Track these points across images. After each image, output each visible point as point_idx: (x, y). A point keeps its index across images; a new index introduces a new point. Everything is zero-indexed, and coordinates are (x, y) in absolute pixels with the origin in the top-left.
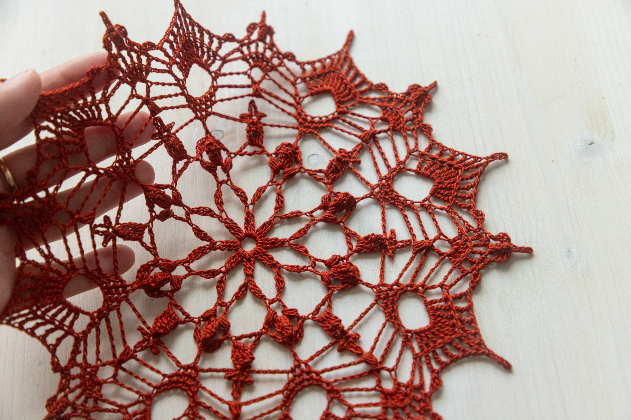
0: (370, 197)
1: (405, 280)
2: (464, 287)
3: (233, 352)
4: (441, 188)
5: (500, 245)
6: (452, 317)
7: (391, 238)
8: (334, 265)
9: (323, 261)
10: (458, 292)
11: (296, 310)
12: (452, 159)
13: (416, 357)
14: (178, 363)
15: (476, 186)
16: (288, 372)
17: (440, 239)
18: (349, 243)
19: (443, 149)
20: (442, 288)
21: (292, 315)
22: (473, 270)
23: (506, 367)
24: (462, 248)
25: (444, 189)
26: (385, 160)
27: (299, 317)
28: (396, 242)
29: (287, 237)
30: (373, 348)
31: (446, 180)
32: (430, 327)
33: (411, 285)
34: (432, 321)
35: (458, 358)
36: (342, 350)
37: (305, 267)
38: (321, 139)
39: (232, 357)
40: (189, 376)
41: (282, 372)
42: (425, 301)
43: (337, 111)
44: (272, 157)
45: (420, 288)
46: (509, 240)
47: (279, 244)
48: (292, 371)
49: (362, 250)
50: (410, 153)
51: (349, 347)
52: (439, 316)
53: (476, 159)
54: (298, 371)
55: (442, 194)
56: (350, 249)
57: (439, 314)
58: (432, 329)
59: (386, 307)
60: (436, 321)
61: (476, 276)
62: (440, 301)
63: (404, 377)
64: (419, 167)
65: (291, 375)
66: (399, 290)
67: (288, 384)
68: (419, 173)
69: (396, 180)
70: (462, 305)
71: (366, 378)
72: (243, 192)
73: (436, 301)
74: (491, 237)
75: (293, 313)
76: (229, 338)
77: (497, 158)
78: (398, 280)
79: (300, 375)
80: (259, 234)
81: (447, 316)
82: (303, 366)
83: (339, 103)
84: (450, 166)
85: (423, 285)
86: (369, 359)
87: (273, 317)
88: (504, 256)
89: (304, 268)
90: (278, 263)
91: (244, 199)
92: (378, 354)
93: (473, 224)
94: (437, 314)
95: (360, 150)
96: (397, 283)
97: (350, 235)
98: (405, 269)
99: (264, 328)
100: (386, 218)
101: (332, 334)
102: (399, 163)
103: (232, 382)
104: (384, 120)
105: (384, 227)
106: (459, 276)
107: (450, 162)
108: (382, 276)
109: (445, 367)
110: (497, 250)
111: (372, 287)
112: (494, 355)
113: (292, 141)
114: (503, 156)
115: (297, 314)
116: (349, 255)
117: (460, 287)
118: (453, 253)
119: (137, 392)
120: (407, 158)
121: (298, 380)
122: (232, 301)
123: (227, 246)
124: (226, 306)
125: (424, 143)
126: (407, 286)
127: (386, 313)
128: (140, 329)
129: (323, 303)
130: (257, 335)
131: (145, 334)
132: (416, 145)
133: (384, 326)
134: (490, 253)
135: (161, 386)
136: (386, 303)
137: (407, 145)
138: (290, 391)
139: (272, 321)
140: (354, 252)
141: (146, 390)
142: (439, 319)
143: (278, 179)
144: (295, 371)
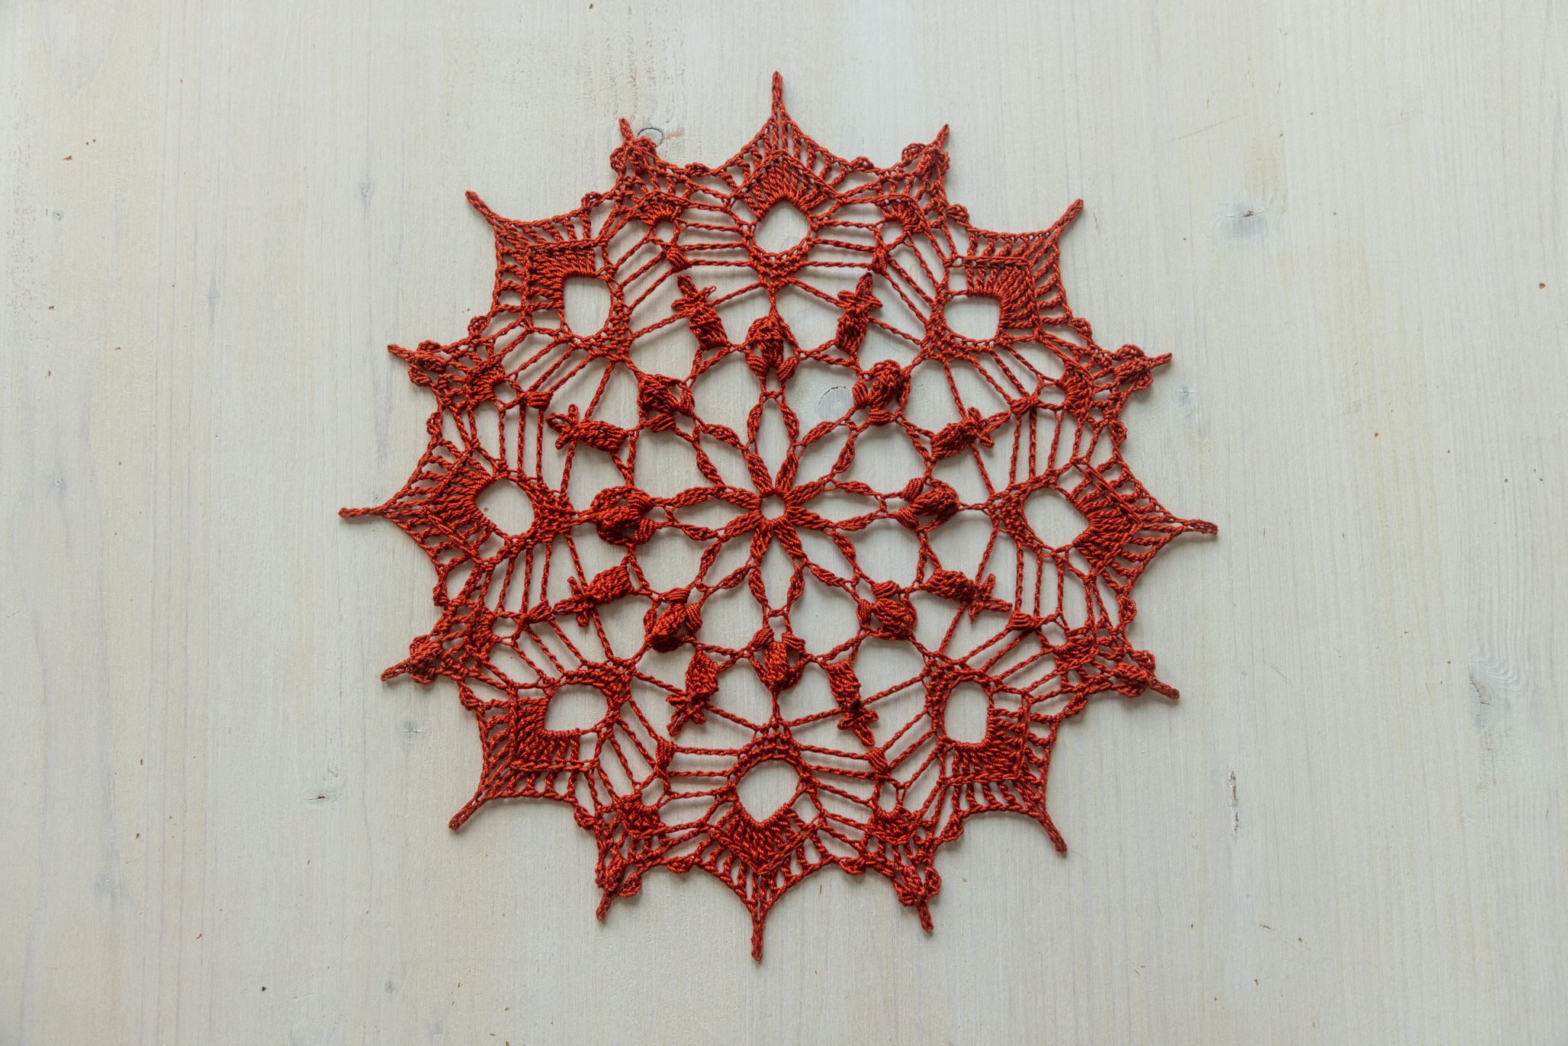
0: (982, 509)
1: (976, 663)
2: (1055, 709)
3: (693, 667)
4: (1093, 542)
5: (1135, 672)
6: (1017, 746)
7: (984, 590)
8: (885, 597)
9: (872, 583)
10: (1043, 714)
11: (803, 643)
12: (1132, 500)
13: (943, 783)
14: (608, 648)
15: (1146, 561)
16: (757, 729)
17: (1056, 622)
18: (921, 571)
19: (1128, 479)
20: (1023, 697)
21: (796, 648)
22: (1079, 690)
23: (1060, 846)
24: (1079, 650)
25: (1098, 544)
26: (1032, 457)
27: (803, 655)
28: (988, 599)
29: (835, 520)
30: (888, 746)
31: (1107, 530)
32: (980, 748)
33: (981, 675)
34: (988, 740)
35: (999, 808)
36: (844, 728)
37: (842, 579)
38: (950, 379)
39: (688, 673)
40: (619, 676)
41: (750, 726)
42: (991, 707)
43: (994, 340)
44: (863, 377)
45: (992, 683)
46: (1153, 668)
47: (819, 527)
48: (764, 730)
49: (935, 590)
50: (1075, 462)
51: (857, 729)
52: (1000, 737)
53: (1168, 516)
54: (771, 733)
55: (1091, 551)
56: (919, 580)
57: (1001, 735)
58: (981, 751)
59: (931, 692)
60: (993, 743)
61: (1078, 701)
62: (1012, 715)
63: (915, 804)
64: (1078, 491)
65: (759, 735)
66: (961, 674)
67: (751, 746)
68: (1072, 502)
69: (1035, 497)
70: (1041, 733)
71: (862, 781)
72: (796, 422)
73: (1006, 714)
74: (1130, 652)
75: (796, 645)
76: (694, 642)
77: (1198, 529)
78: (966, 659)
79: (771, 741)
80: (793, 499)
81: (1012, 742)
82: (781, 728)
83: (1005, 326)
84: (1124, 512)
85: (998, 682)
86: (876, 758)
87: (766, 640)
88: (1133, 689)
89: (840, 582)
90: (804, 556)
91: (793, 435)
92: (891, 755)
93: (1114, 620)
94: (998, 734)
95: (1002, 422)
96: (963, 664)
97: (927, 557)
98: (984, 647)
99: (747, 649)
100: (992, 552)
101: (839, 699)
102: (1051, 472)
103: (675, 709)
104: (1062, 387)
105: (982, 568)
106: (1055, 690)
107: (1127, 505)
108: (946, 643)
109: (975, 811)
110: (1128, 676)
111: (926, 654)
112: (1052, 826)
113: (905, 363)
114: (1211, 530)
115: (803, 649)
116: (913, 590)
117: (1052, 704)
118: (1064, 652)
119: (539, 672)
120: (1066, 468)
121: (768, 746)
122: (718, 588)
123: (739, 500)
124: (706, 592)
125: (1104, 454)
126: (975, 673)
127: (927, 702)
128: (572, 582)
129: (845, 648)
130: (735, 656)
131: (576, 592)
132: (1090, 453)
133: (918, 718)
134: (1117, 675)
135: (576, 674)
136: (934, 686)
137: (1077, 445)
138: (751, 757)
139: (762, 643)
140: (922, 588)
141: (551, 673)
142: (998, 742)
143: (858, 419)
144: (768, 732)
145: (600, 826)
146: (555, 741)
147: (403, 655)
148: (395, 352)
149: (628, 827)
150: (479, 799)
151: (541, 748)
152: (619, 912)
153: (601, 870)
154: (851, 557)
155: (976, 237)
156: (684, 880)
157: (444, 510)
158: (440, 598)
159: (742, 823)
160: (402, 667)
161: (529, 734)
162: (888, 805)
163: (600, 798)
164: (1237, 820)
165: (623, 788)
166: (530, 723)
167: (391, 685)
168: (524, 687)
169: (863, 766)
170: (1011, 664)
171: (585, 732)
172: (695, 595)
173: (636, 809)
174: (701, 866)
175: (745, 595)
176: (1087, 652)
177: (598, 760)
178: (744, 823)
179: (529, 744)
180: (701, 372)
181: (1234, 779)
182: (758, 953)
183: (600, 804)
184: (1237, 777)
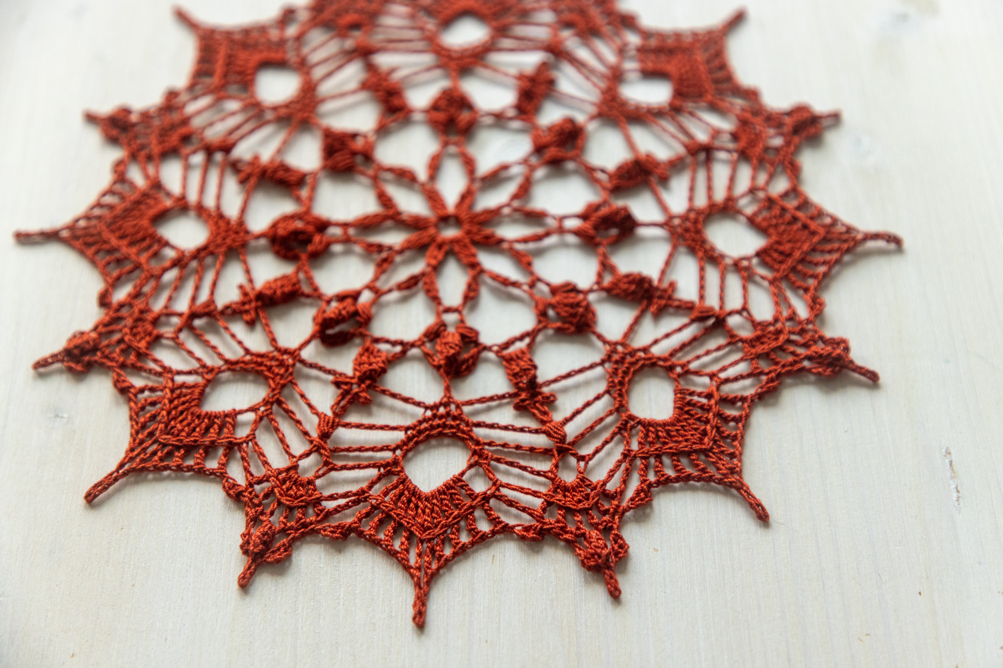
0: (661, 226)
1: (660, 350)
2: (747, 388)
3: (361, 355)
6: (707, 421)
7: (665, 291)
8: (563, 293)
9: (548, 284)
10: (733, 394)
11: (477, 333)
12: (812, 218)
13: (628, 454)
14: (273, 340)
15: (831, 265)
16: (427, 408)
17: (741, 314)
18: (600, 276)
19: (805, 204)
20: (711, 380)
21: (470, 338)
22: (770, 372)
23: (762, 516)
24: (769, 338)
25: (781, 253)
26: (710, 188)
27: (476, 343)
28: (670, 298)
29: (511, 238)
30: (567, 420)
31: (789, 241)
32: (668, 422)
33: (665, 360)
34: (675, 415)
35: (689, 478)
36: (521, 408)
37: (518, 282)
38: (626, 132)
39: (356, 360)
40: (281, 364)
41: (418, 404)
42: (677, 388)
43: (669, 103)
45: (678, 368)
46: (847, 349)
47: (493, 243)
48: (435, 407)
49: (615, 290)
50: (752, 191)
51: (533, 408)
52: (687, 412)
53: (849, 229)
54: (442, 410)
55: (775, 260)
56: (598, 283)
58: (669, 425)
59: (613, 374)
60: (681, 418)
61: (772, 382)
62: (700, 395)
63: (598, 474)
64: (755, 214)
65: (429, 413)
66: (644, 359)
67: (420, 422)
68: (753, 222)
69: (714, 220)
70: (732, 411)
71: (541, 455)
72: (474, 164)
73: (693, 394)
74: (822, 338)
75: (471, 333)
76: (363, 336)
77: (883, 239)
78: (649, 346)
79: (441, 417)
80: (471, 222)
81: (701, 417)
82: (453, 407)
83: (680, 94)
84: (805, 227)
85: (684, 366)
86: (556, 433)
87: (439, 331)
88: (827, 368)
89: (515, 284)
90: (480, 266)
91: (471, 174)
92: (571, 430)
94: (686, 409)
95: (676, 165)
96: (645, 350)
97: (606, 266)
98: (668, 336)
99: (420, 339)
100: (672, 262)
101: (515, 381)
102: (730, 199)
103: (340, 391)
104: (735, 136)
105: (663, 273)
106: (745, 373)
107: (809, 222)
108: (628, 334)
109: (665, 483)
110: (821, 356)
111: (605, 342)
112: (749, 494)
113: (580, 118)
114: (895, 240)
115: (477, 337)
116: (591, 291)
117: (743, 386)
118: (751, 340)
119: (199, 360)
120: (743, 196)
121: (437, 422)
122: (390, 291)
123: (416, 224)
124: (378, 293)
125: (781, 185)
126: (659, 359)
127: (609, 383)
128: (241, 287)
129: (521, 338)
130: (406, 346)
131: (245, 294)
132: (768, 184)
133: (598, 398)
134: (809, 358)
135: (237, 363)
136: (616, 369)
137: (754, 178)
138: (420, 432)
139: (434, 334)
140: (602, 289)
141: (211, 361)
142: (686, 416)
143: (534, 160)
144: (438, 410)
145: (250, 493)
146: (209, 418)
147: (58, 345)
148: (91, 118)
149: (281, 494)
150: (121, 471)
151: (193, 425)
152: (265, 583)
153: (246, 536)
154: (527, 266)
155: (646, 34)
156: (340, 551)
157: (120, 228)
158: (104, 300)
159: (406, 493)
160: (55, 358)
161: (182, 413)
162: (569, 478)
163: (253, 470)
164: (958, 491)
165: (277, 460)
166: (184, 403)
167: (42, 376)
168: (179, 373)
169: (541, 441)
171: (241, 412)
172: (366, 297)
173: (290, 478)
174: (361, 534)
176: (777, 339)
177: (254, 434)
178: (409, 492)
179: (181, 422)
180: (383, 130)
181: (950, 453)
182: (420, 620)
183: (252, 475)
184: (952, 451)
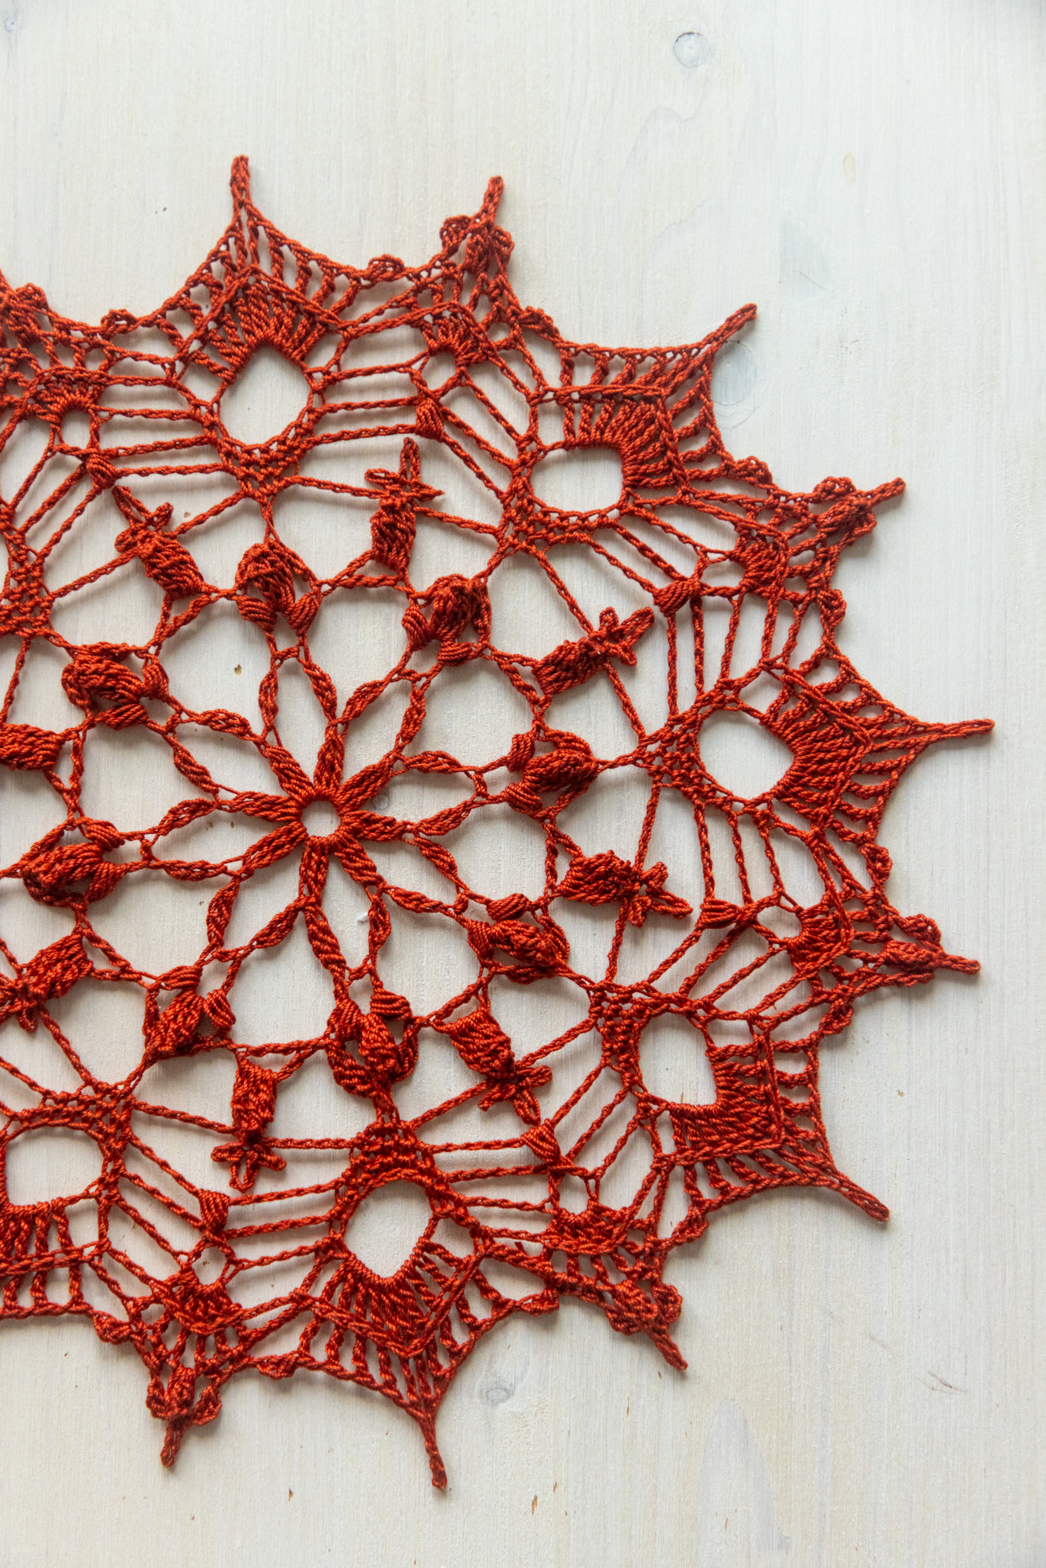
0: (634, 762)
1: (669, 984)
2: (802, 1029)
5: (912, 951)
8: (510, 917)
9: (487, 902)
11: (406, 1002)
13: (661, 1164)
15: (886, 795)
16: (351, 1147)
17: (778, 904)
18: (552, 869)
19: (846, 675)
20: (750, 1024)
21: (396, 1012)
22: (837, 997)
24: (824, 938)
27: (409, 1020)
29: (415, 819)
30: (557, 1120)
33: (680, 1001)
37: (439, 903)
38: (553, 576)
41: (336, 1145)
42: (711, 1047)
43: (617, 507)
44: (416, 602)
45: (699, 1010)
46: (936, 938)
47: (394, 835)
49: (577, 895)
50: (767, 665)
52: (738, 1091)
56: (551, 884)
59: (609, 1036)
60: (731, 1103)
62: (743, 1052)
63: (619, 1197)
64: (775, 709)
66: (648, 1004)
67: (352, 1171)
68: (769, 726)
69: (711, 727)
70: (792, 1068)
71: (528, 1179)
72: (330, 688)
73: (733, 1051)
74: (898, 922)
75: (396, 1008)
76: (230, 1046)
78: (650, 981)
80: (348, 801)
82: (396, 1132)
83: (633, 485)
85: (707, 1005)
86: (544, 1142)
88: (916, 975)
89: (439, 907)
90: (380, 880)
91: (329, 708)
94: (733, 1087)
95: (644, 631)
96: (647, 987)
98: (672, 961)
99: (326, 1035)
101: (480, 1070)
102: (728, 685)
104: (737, 562)
105: (644, 844)
106: (802, 1003)
108: (612, 967)
109: (733, 1199)
110: (901, 959)
111: (588, 986)
113: (472, 572)
115: (408, 1010)
116: (546, 900)
117: (799, 1028)
118: (800, 946)
120: (752, 677)
124: (233, 960)
125: (809, 644)
126: (668, 1000)
127: (605, 1051)
129: (466, 997)
130: (303, 1050)
132: (790, 647)
136: (612, 1029)
137: (767, 639)
138: (358, 1186)
140: (558, 894)
143: (421, 664)
144: (373, 1143)
145: (140, 1333)
149: (186, 1321)
152: (196, 1452)
154: (448, 870)
159: (361, 1285)
163: (128, 1291)
165: (159, 1268)
170: (724, 976)
171: (72, 1200)
173: (191, 1292)
174: (311, 1364)
175: (299, 949)
177: (107, 1239)
178: (364, 1283)
180: (169, 634)
